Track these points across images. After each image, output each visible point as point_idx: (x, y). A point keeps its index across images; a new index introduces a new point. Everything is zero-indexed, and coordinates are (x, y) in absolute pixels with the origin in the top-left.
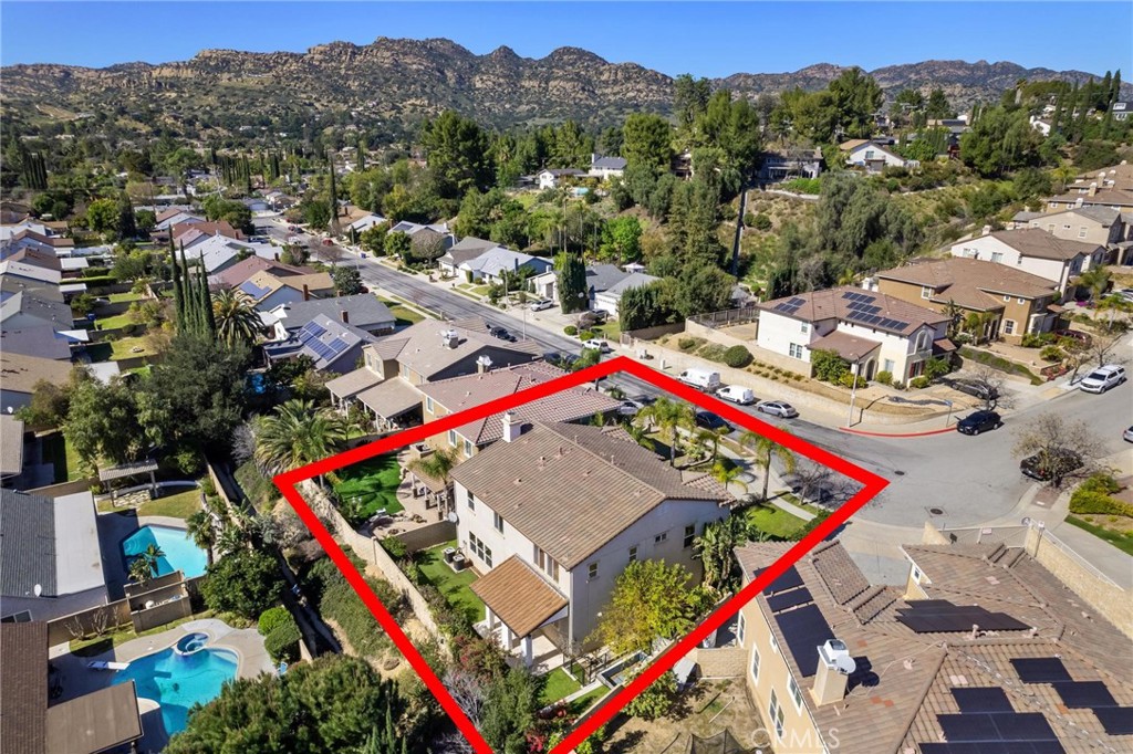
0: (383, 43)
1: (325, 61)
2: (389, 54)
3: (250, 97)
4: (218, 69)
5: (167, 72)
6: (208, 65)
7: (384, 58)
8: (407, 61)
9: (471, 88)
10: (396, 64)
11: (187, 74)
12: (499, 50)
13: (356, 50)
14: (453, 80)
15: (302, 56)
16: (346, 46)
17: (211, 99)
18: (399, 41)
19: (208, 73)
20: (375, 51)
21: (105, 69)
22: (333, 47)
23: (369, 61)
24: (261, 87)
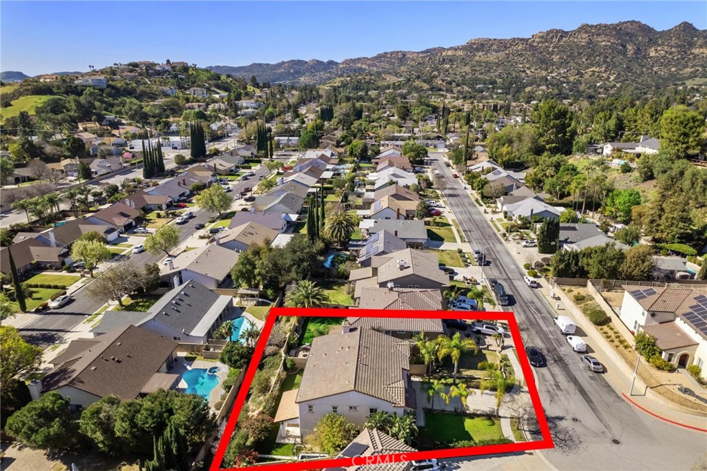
0: (585, 28)
1: (542, 42)
2: (587, 35)
3: (489, 66)
4: (477, 50)
5: (450, 53)
6: (472, 48)
7: (582, 39)
8: (599, 40)
9: (646, 57)
10: (590, 42)
11: (460, 53)
12: (680, 25)
13: (564, 34)
14: (632, 52)
15: (527, 40)
16: (558, 31)
17: (467, 69)
18: (596, 26)
19: (471, 52)
20: (577, 34)
21: (422, 52)
22: (548, 33)
23: (571, 41)
24: (497, 61)
